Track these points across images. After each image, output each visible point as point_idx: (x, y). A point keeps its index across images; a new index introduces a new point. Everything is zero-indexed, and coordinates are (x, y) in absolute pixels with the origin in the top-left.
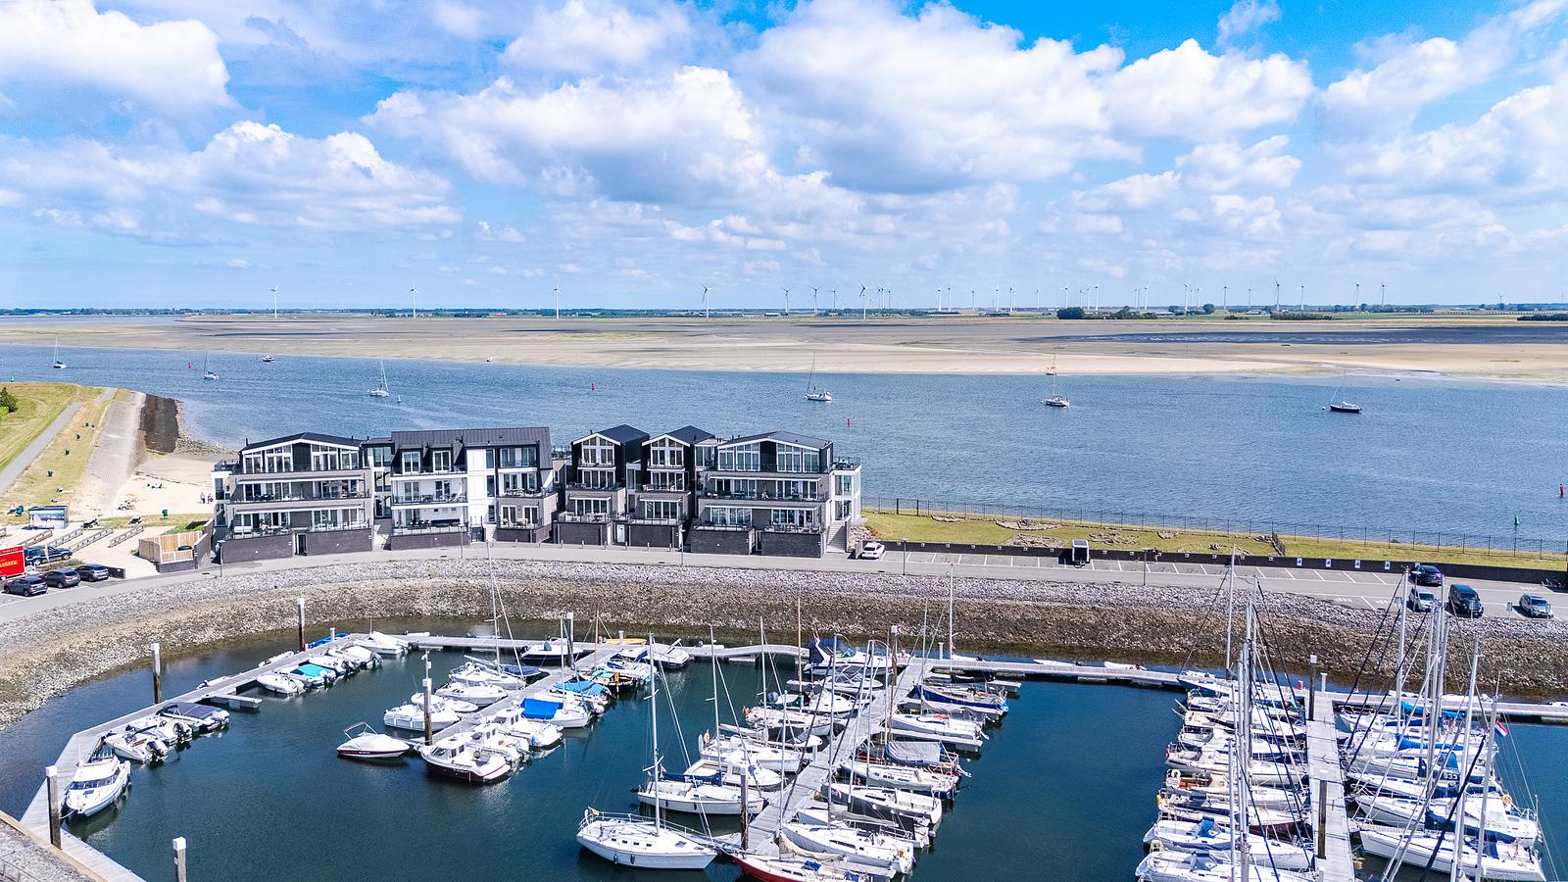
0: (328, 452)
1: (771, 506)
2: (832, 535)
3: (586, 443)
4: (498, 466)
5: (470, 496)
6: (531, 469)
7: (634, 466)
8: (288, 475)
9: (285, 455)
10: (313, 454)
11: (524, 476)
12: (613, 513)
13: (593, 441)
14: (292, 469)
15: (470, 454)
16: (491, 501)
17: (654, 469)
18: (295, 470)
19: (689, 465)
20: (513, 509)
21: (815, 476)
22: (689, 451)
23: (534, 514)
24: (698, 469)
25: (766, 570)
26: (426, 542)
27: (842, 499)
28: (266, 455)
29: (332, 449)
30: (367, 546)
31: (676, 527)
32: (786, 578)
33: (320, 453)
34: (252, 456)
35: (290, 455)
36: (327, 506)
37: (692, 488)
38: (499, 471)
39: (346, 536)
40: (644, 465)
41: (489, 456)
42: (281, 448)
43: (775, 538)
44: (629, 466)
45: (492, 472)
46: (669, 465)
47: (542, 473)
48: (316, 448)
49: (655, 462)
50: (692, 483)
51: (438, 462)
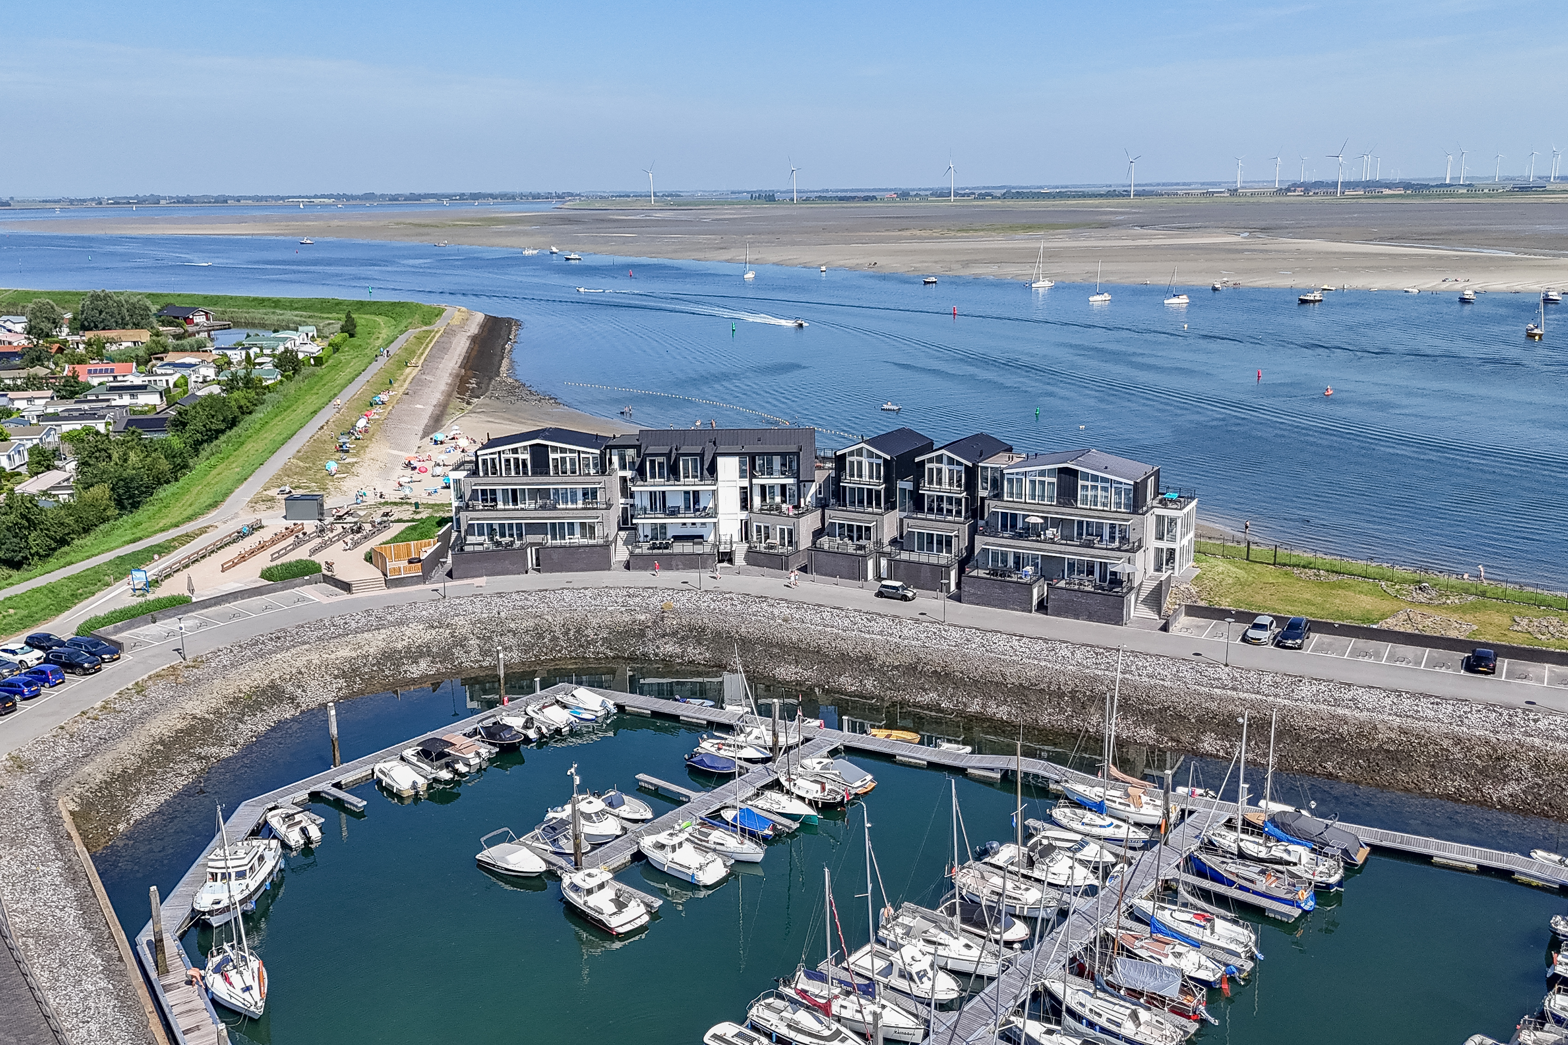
0: (568, 455)
1: (1065, 553)
2: (1143, 595)
3: (851, 454)
4: (752, 476)
5: (721, 510)
6: (791, 481)
7: (905, 485)
8: (525, 479)
9: (521, 457)
10: (552, 456)
11: (783, 487)
12: (879, 543)
13: (859, 453)
14: (530, 474)
15: (720, 460)
16: (744, 515)
17: (928, 490)
18: (534, 473)
19: (971, 486)
20: (767, 528)
21: (1126, 516)
22: (971, 473)
23: (791, 537)
24: (982, 493)
25: (1045, 640)
26: (669, 563)
27: (1165, 545)
28: (502, 455)
29: (572, 451)
30: (604, 564)
31: (948, 567)
32: (1070, 655)
33: (558, 456)
34: (488, 457)
35: (527, 456)
36: (563, 518)
37: (974, 516)
38: (755, 481)
39: (581, 553)
40: (917, 487)
41: (742, 463)
42: (517, 449)
43: (1066, 595)
44: (900, 484)
45: (745, 483)
46: (948, 487)
47: (802, 484)
48: (555, 449)
49: (931, 482)
50: (975, 511)
51: (686, 469)
